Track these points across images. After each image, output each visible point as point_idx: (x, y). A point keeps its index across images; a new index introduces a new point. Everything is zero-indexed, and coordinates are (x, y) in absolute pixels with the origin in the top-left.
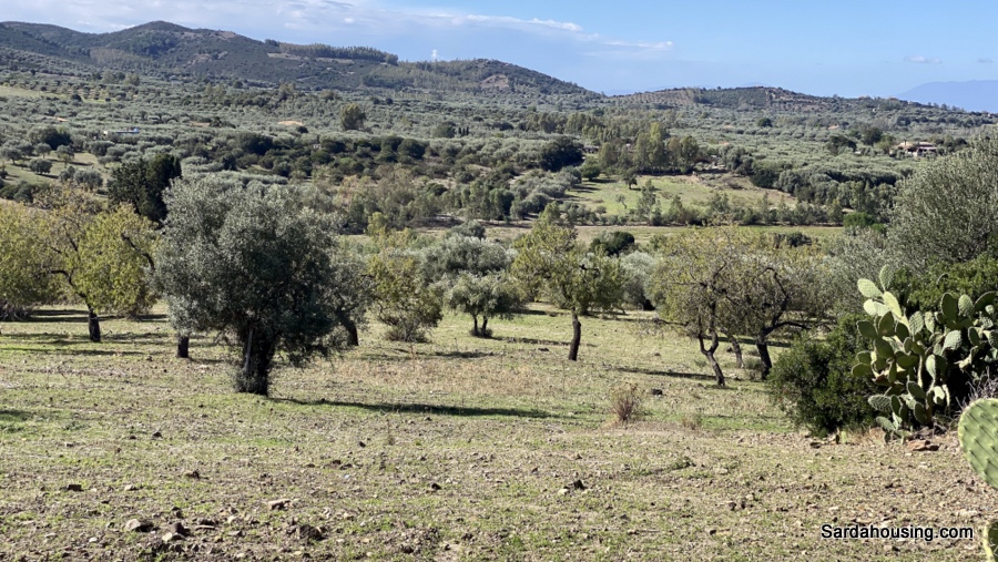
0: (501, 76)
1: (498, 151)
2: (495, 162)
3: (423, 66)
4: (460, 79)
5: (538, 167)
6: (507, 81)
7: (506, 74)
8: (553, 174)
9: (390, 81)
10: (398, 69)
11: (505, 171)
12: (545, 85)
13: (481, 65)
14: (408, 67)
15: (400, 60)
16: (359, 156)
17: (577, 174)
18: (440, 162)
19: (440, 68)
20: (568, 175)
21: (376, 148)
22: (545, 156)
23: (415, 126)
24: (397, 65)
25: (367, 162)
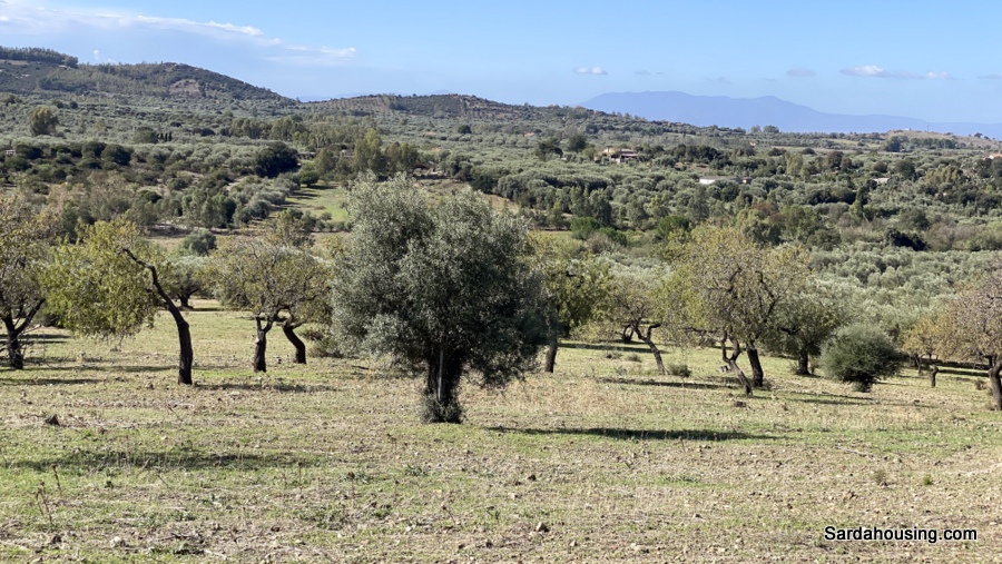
0: (190, 81)
1: (209, 157)
2: (207, 168)
3: (105, 69)
4: (147, 83)
5: (253, 173)
6: (197, 85)
7: (196, 79)
8: (269, 181)
9: (70, 84)
10: (78, 72)
11: (219, 177)
12: (239, 91)
13: (169, 70)
14: (89, 70)
15: (80, 62)
16: (58, 162)
17: (296, 180)
18: (148, 169)
19: (125, 72)
20: (286, 181)
21: (77, 154)
22: (259, 163)
23: (109, 131)
24: (76, 67)
25: (68, 168)
